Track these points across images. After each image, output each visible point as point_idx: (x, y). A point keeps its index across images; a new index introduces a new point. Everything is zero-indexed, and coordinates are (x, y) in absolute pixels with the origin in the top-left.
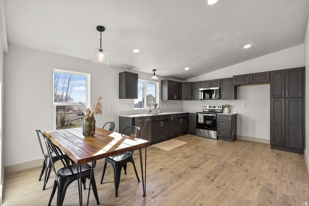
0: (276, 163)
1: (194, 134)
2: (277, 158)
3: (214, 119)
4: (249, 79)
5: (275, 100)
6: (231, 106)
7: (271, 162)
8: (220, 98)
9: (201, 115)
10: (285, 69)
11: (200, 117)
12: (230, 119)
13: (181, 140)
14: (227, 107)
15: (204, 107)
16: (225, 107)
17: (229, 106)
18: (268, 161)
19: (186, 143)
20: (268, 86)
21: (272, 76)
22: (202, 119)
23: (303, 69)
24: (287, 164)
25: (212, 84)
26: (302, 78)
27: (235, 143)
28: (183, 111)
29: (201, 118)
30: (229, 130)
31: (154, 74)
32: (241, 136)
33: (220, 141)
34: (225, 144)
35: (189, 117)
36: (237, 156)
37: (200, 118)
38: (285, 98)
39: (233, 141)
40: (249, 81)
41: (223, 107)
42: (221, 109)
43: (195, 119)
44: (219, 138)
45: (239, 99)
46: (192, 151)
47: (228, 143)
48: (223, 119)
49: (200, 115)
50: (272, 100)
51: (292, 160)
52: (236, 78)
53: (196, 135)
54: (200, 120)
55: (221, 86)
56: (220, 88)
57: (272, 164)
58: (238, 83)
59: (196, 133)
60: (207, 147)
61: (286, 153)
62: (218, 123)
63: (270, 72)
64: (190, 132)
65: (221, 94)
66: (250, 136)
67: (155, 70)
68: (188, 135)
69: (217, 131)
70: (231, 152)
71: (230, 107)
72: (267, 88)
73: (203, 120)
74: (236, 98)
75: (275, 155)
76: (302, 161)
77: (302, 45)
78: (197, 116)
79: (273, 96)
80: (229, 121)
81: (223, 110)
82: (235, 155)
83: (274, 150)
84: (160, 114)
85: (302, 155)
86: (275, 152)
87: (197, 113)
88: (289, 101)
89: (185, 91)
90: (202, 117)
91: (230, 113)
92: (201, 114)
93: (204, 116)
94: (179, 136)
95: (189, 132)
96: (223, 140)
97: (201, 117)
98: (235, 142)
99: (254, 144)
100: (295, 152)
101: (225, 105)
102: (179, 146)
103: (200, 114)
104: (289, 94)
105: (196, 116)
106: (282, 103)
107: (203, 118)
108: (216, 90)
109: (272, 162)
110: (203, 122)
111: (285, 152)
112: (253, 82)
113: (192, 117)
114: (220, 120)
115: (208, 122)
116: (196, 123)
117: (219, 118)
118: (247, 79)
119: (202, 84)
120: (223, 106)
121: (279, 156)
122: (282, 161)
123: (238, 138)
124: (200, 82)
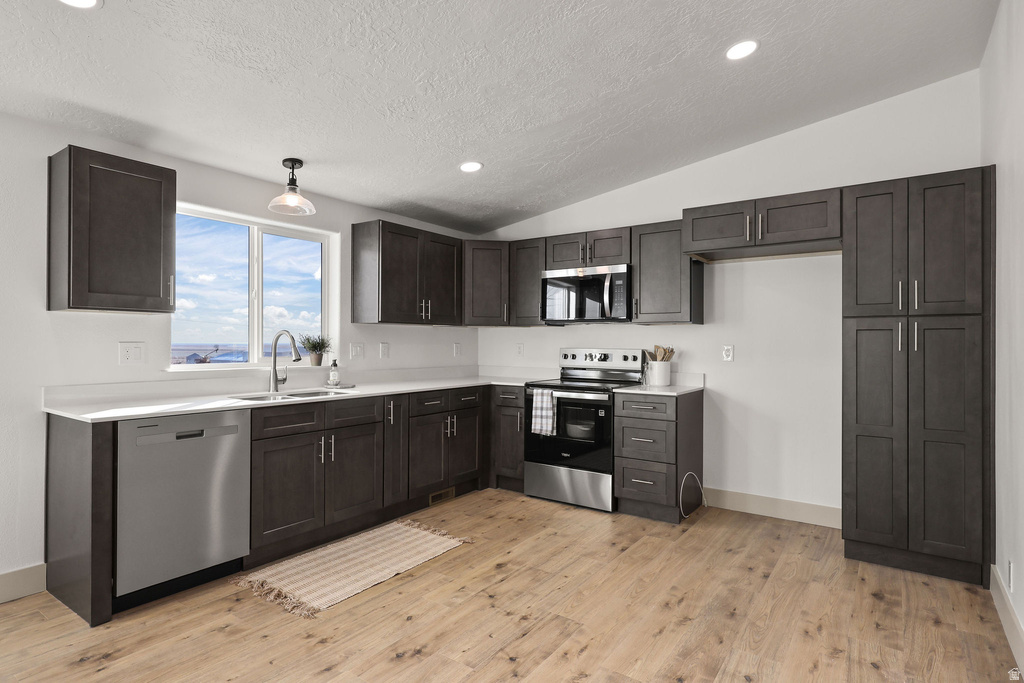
0: (876, 658)
1: (516, 485)
2: (878, 625)
3: (602, 413)
4: (753, 222)
5: (866, 323)
6: (681, 355)
7: (849, 658)
8: (629, 317)
9: (545, 398)
10: (908, 179)
11: (539, 405)
12: (671, 413)
13: (437, 526)
14: (659, 358)
15: (566, 357)
16: (654, 358)
17: (668, 354)
18: (836, 652)
19: (454, 543)
20: (834, 261)
21: (849, 212)
22: (547, 417)
23: (984, 178)
24: (930, 665)
25: (598, 252)
26: (980, 219)
27: (692, 529)
28: (477, 376)
29: (544, 413)
30: (663, 468)
31: (293, 182)
32: (719, 494)
33: (627, 520)
34: (646, 538)
35: (493, 406)
36: (685, 620)
37: (539, 413)
38: (907, 315)
39: (681, 520)
40: (753, 234)
41: (646, 357)
42: (637, 365)
43: (520, 414)
44: (622, 505)
45: (712, 321)
46: (459, 601)
47: (658, 535)
48: (638, 414)
49: (539, 398)
50: (852, 322)
51: (944, 630)
52: (696, 217)
53: (523, 492)
54: (539, 420)
55: (635, 262)
56: (630, 268)
57: (856, 667)
58: (704, 245)
59: (523, 481)
60: (549, 567)
61: (914, 582)
62: (618, 435)
63: (841, 190)
64: (498, 477)
65: (636, 296)
66: (755, 490)
67: (294, 163)
68: (491, 492)
69: (612, 472)
70: (662, 597)
71: (674, 358)
72: (828, 267)
73: (550, 421)
74: (698, 316)
75: (869, 601)
76: (993, 639)
77: (972, 77)
78: (529, 400)
79: (858, 308)
80: (663, 426)
81: (642, 372)
82: (678, 611)
83: (862, 565)
84: (333, 394)
85: (980, 589)
86: (866, 577)
87: (528, 385)
88: (922, 332)
89: (478, 279)
90: (550, 405)
91: (672, 384)
92: (546, 391)
93: (555, 402)
94: (439, 499)
95: (493, 478)
96: (641, 515)
97: (545, 406)
98: (692, 522)
99: (776, 529)
100: (952, 576)
101: (652, 350)
102: (404, 566)
103: (540, 391)
104: (923, 299)
105: (522, 402)
106: (892, 342)
107: (550, 413)
108: (614, 277)
109: (855, 655)
110: (550, 428)
111: (909, 575)
112: (770, 238)
113: (506, 404)
114: (626, 422)
115: (578, 430)
116: (523, 437)
117: (624, 413)
118: (744, 228)
119: (553, 248)
120: (644, 353)
121: (883, 605)
122: (901, 643)
123: (705, 502)
124: (546, 238)
